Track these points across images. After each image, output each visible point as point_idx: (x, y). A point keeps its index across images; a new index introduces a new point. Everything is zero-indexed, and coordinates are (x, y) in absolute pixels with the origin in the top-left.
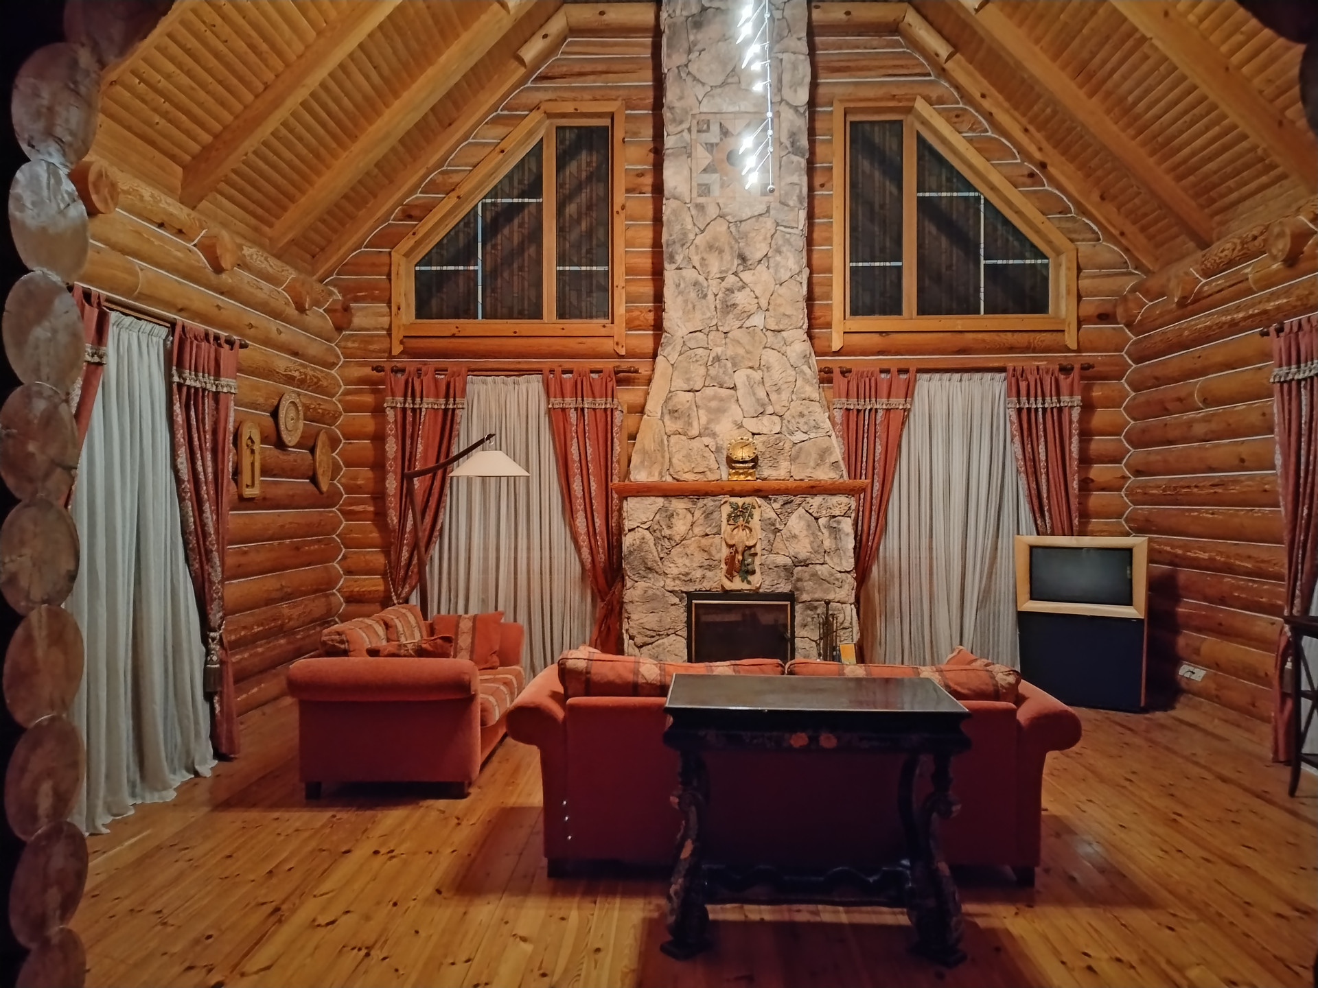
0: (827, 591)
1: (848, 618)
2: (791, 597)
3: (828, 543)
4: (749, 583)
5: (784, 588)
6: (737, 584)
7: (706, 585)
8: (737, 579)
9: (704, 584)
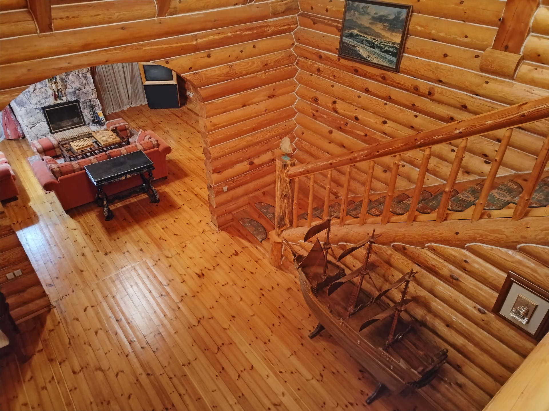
0: (88, 97)
1: (97, 104)
2: (77, 101)
3: (84, 82)
4: (62, 100)
5: (74, 99)
6: (59, 101)
7: (48, 104)
8: (58, 100)
9: (47, 104)
